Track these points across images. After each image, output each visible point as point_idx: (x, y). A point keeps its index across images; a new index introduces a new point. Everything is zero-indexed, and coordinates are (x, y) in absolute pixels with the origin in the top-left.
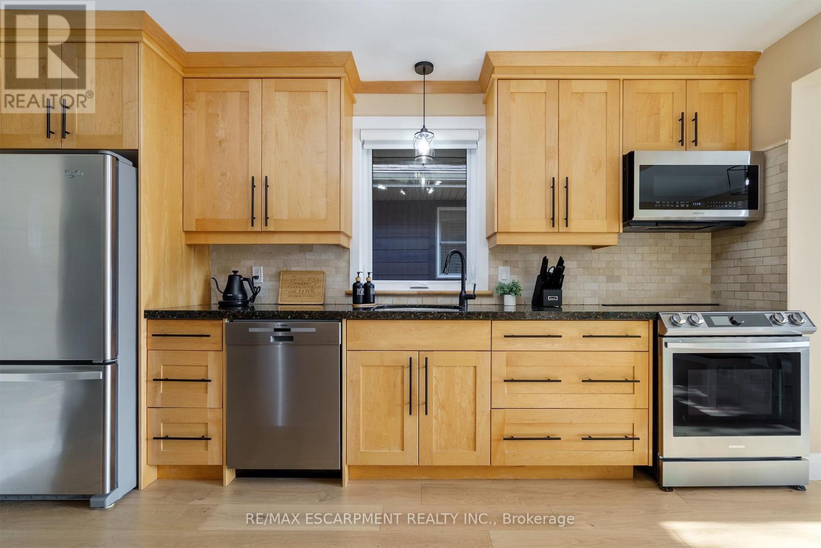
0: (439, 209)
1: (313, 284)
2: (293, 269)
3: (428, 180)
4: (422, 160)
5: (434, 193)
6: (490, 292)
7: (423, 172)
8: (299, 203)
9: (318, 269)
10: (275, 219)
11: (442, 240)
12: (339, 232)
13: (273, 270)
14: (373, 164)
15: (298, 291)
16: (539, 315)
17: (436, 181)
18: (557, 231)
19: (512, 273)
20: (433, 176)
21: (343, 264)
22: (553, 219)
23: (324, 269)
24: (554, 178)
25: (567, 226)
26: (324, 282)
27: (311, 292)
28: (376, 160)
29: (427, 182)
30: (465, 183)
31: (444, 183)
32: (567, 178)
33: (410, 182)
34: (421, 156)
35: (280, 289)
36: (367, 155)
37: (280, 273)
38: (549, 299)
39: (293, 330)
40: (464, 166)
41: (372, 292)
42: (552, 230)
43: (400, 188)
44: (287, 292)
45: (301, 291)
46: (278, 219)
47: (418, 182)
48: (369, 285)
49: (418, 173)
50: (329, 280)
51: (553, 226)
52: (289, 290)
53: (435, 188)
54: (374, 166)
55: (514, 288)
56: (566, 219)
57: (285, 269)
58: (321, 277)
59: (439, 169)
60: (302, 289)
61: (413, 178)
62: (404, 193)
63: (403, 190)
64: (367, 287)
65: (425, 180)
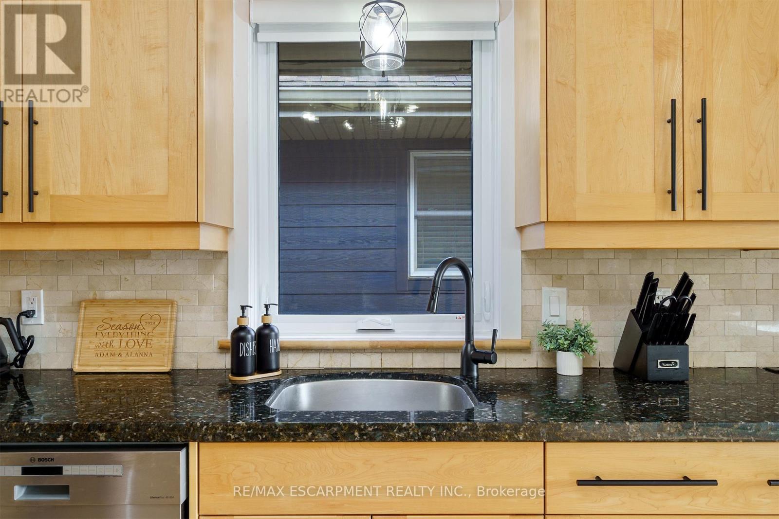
0: (413, 154)
1: (149, 328)
2: (110, 295)
3: (394, 104)
4: (378, 65)
5: (404, 127)
6: (525, 343)
7: (384, 88)
8: (106, 159)
9: (162, 295)
10: (52, 196)
11: (419, 210)
12: (196, 224)
13: (66, 297)
14: (279, 75)
15: (116, 344)
16: (661, 430)
17: (407, 105)
18: (682, 219)
19: (572, 301)
20: (402, 96)
21: (213, 284)
22: (672, 192)
23: (172, 295)
24: (673, 102)
25: (704, 208)
26: (174, 323)
27: (144, 344)
28: (284, 66)
29: (391, 108)
30: (469, 107)
31: (422, 108)
32: (704, 101)
33: (361, 108)
34: (376, 54)
35: (79, 340)
36: (266, 55)
37: (80, 303)
38: (659, 367)
39: (69, 470)
40: (467, 78)
41: (273, 348)
42: (668, 216)
43: (343, 119)
44: (93, 346)
45: (123, 344)
46: (60, 196)
47: (374, 107)
48: (267, 331)
49: (372, 91)
50: (185, 318)
51: (673, 208)
52: (96, 341)
53: (406, 119)
54: (282, 78)
55: (580, 340)
56: (703, 192)
57: (91, 296)
58: (166, 312)
59: (414, 84)
60: (125, 339)
61: (366, 100)
62: (350, 128)
63: (349, 122)
64: (264, 335)
65: (388, 104)
